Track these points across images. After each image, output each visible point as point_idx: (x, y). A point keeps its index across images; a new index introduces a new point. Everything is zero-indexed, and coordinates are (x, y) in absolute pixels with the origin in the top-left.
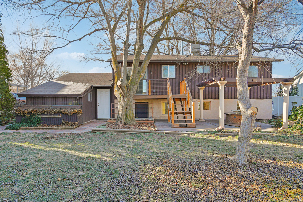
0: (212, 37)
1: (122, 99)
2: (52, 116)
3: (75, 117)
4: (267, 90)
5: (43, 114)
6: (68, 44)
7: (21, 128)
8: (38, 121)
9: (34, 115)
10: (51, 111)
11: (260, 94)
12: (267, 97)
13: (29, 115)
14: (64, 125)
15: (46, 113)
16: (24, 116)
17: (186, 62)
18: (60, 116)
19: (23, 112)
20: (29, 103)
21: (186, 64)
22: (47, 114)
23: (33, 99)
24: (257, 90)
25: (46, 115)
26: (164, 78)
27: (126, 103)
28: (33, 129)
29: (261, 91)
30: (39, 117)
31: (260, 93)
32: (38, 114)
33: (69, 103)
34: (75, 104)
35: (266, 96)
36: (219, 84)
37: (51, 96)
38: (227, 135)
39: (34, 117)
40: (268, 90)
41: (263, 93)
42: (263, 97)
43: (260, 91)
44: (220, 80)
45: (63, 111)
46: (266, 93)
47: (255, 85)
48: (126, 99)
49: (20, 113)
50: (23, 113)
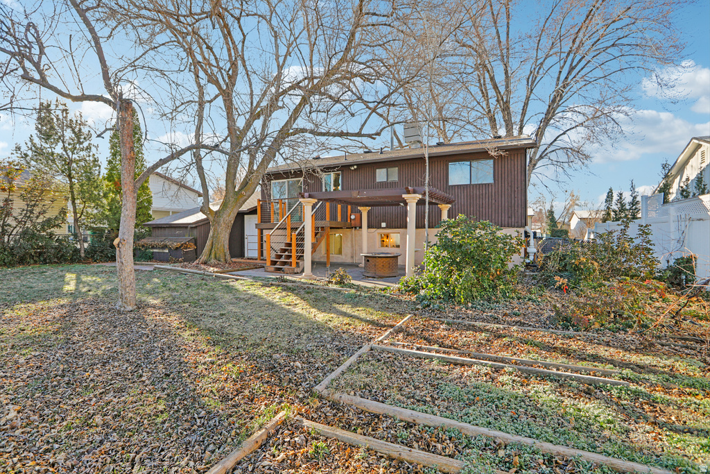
2: (161, 251)
4: (513, 208)
5: (153, 248)
8: (150, 256)
9: (147, 248)
10: (159, 245)
11: (497, 219)
12: (513, 224)
13: (144, 248)
18: (167, 251)
22: (157, 247)
24: (490, 210)
29: (500, 211)
30: (151, 250)
31: (497, 215)
35: (510, 221)
39: (148, 251)
40: (516, 208)
41: (503, 215)
42: (503, 223)
43: (497, 211)
46: (510, 214)
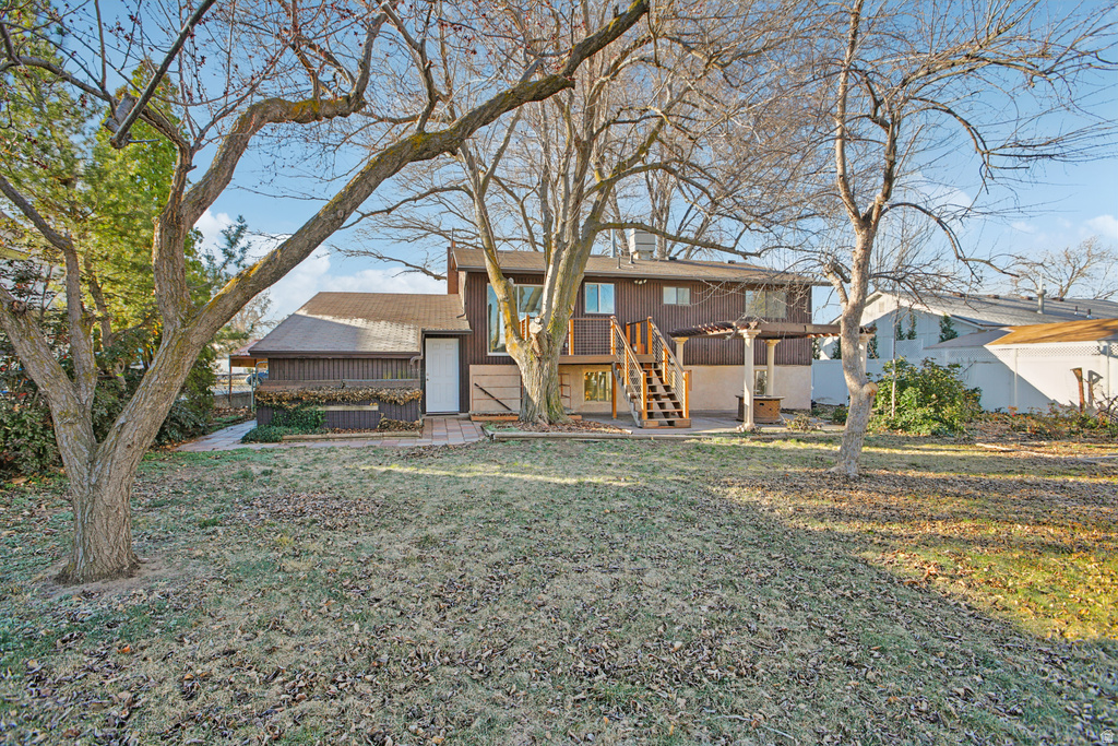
0: (662, 212)
1: (536, 364)
2: (354, 408)
3: (413, 409)
5: (331, 401)
6: (359, 220)
7: (285, 437)
8: (318, 421)
9: (307, 404)
10: (353, 396)
11: (789, 355)
13: (295, 406)
14: (383, 428)
15: (339, 399)
16: (280, 408)
17: (643, 279)
18: (376, 408)
19: (280, 396)
20: (277, 376)
21: (640, 282)
22: (344, 401)
23: (287, 363)
25: (339, 403)
26: (589, 315)
27: (546, 373)
28: (317, 439)
30: (320, 409)
32: (318, 403)
33: (385, 374)
34: (399, 376)
36: (745, 336)
37: (340, 357)
38: (772, 440)
39: (307, 409)
40: (805, 346)
42: (795, 360)
44: (748, 327)
45: (384, 393)
47: (792, 337)
48: (547, 365)
49: (271, 401)
50: (278, 401)
